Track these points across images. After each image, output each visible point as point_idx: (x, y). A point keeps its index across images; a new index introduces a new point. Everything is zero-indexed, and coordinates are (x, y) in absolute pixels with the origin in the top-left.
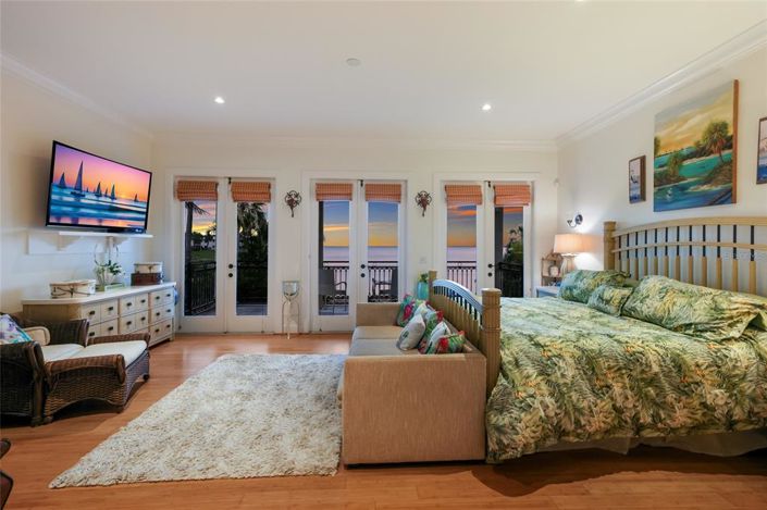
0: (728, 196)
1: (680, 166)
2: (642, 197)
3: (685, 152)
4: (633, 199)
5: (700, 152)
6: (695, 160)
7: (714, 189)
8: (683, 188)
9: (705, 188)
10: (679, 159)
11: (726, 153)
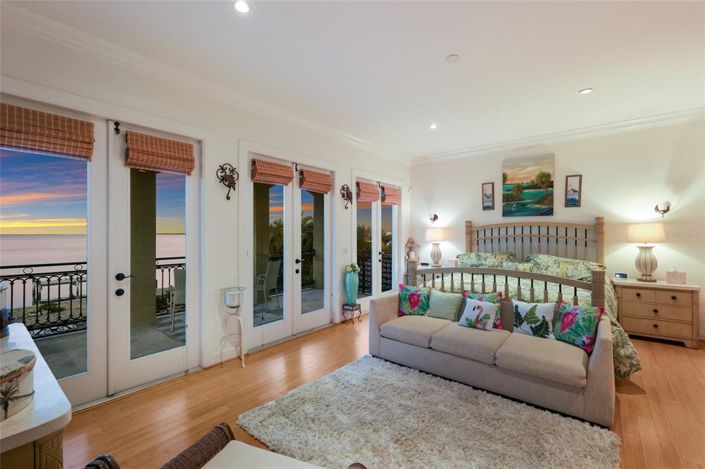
0: (550, 212)
1: (522, 192)
2: (492, 208)
3: (525, 185)
4: (485, 208)
5: (533, 186)
6: (531, 190)
7: (543, 207)
8: (524, 205)
9: (538, 206)
10: (520, 188)
11: (550, 189)
